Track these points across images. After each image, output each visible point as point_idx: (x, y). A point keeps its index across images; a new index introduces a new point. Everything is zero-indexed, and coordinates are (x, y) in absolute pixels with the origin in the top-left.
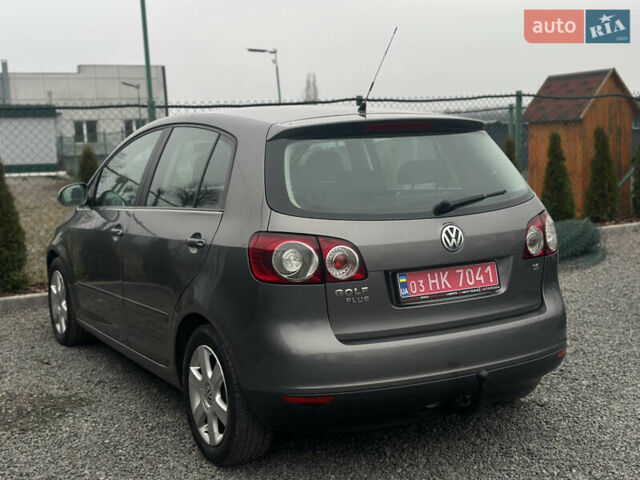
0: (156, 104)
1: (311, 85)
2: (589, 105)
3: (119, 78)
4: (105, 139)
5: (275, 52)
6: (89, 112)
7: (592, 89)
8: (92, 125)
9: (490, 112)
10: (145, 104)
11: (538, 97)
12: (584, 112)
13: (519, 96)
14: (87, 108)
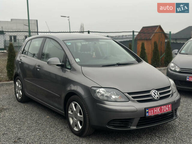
0: (31, 31)
1: (82, 27)
2: (153, 35)
3: (23, 23)
4: (19, 41)
5: (69, 17)
6: (14, 33)
7: (154, 31)
8: (15, 37)
9: (130, 36)
10: (28, 31)
11: (140, 33)
12: (151, 37)
13: (133, 32)
14: (14, 32)
